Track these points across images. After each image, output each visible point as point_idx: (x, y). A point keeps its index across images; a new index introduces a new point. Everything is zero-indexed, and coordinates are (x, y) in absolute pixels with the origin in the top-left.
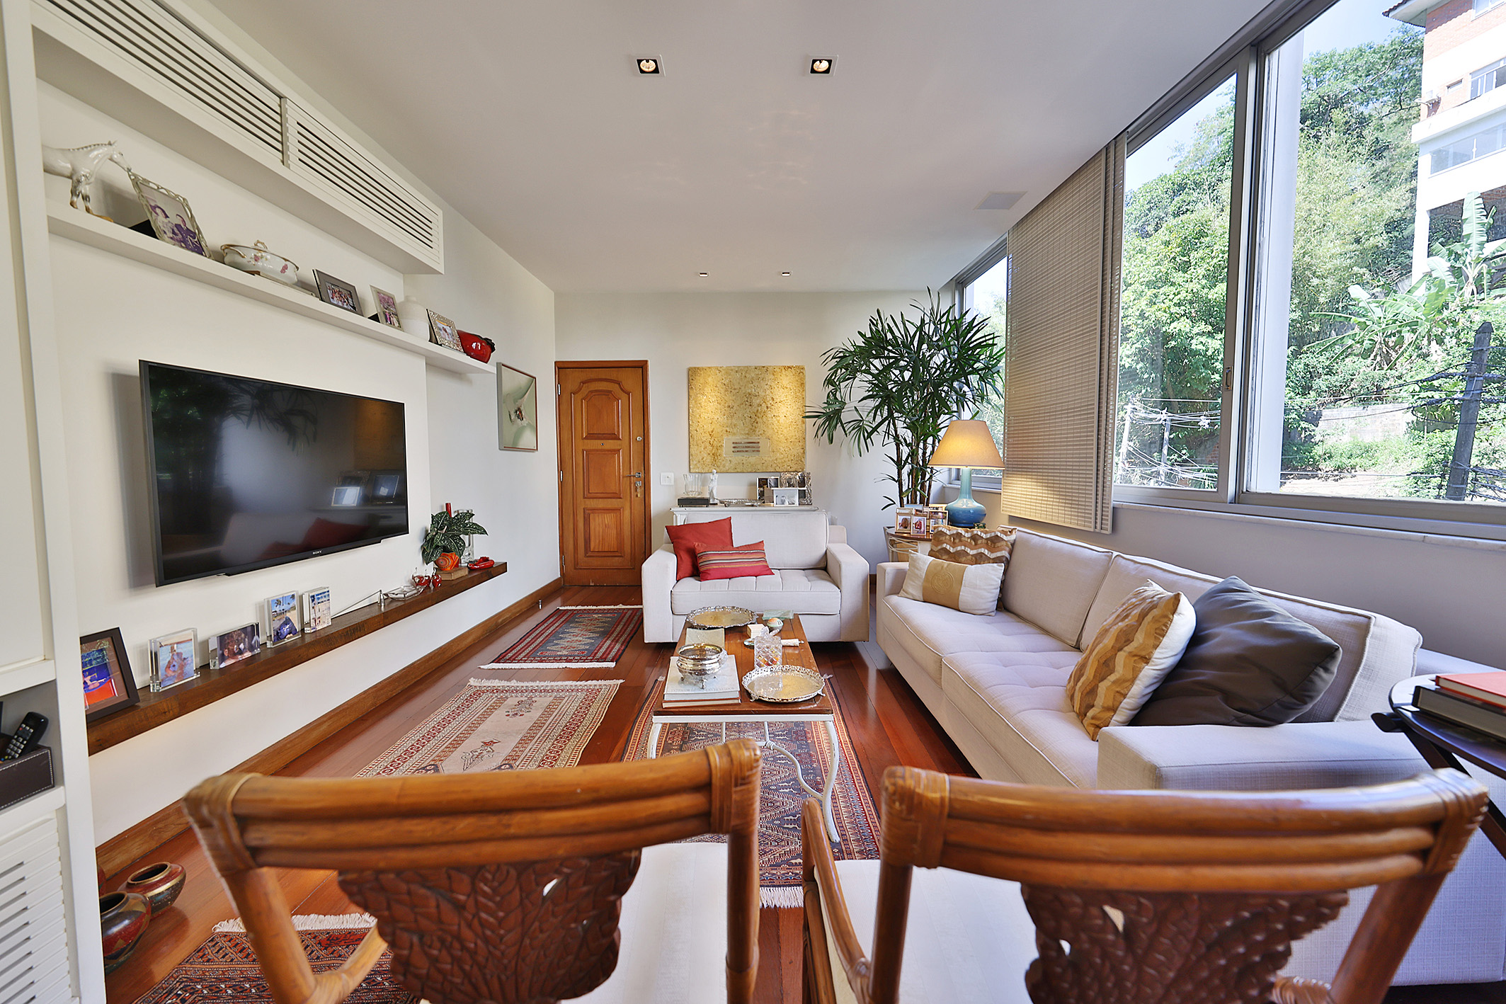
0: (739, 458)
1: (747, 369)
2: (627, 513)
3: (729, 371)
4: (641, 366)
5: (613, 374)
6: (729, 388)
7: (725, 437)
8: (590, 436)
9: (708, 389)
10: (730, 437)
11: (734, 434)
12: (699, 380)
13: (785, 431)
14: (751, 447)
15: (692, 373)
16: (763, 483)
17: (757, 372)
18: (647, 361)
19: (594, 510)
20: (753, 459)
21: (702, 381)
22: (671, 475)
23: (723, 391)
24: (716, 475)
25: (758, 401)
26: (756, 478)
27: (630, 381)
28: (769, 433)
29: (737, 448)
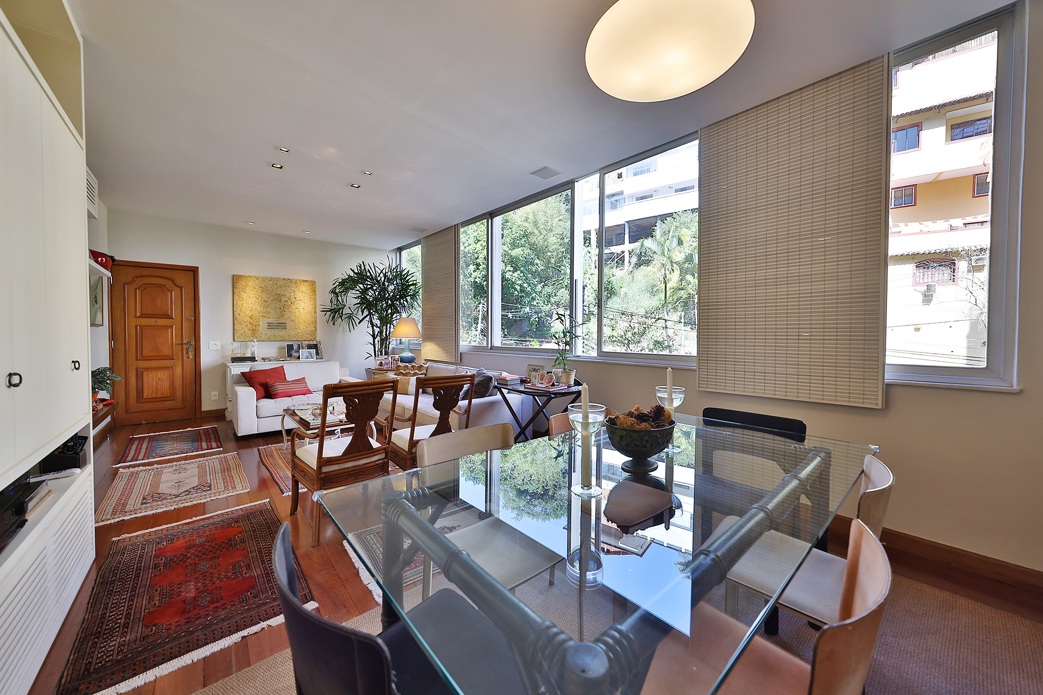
0: (272, 332)
1: (278, 279)
2: (178, 370)
3: (264, 279)
4: (194, 271)
5: (167, 273)
6: (264, 289)
7: (261, 319)
8: (143, 316)
9: (248, 289)
10: (265, 319)
11: (269, 318)
12: (241, 284)
13: (303, 317)
14: (282, 326)
15: (236, 280)
16: (290, 347)
17: (284, 281)
18: (198, 267)
19: (147, 369)
20: (282, 333)
21: (244, 284)
22: (219, 343)
23: (260, 291)
24: (257, 343)
25: (285, 299)
26: (285, 344)
27: (184, 279)
28: (293, 318)
29: (270, 326)
